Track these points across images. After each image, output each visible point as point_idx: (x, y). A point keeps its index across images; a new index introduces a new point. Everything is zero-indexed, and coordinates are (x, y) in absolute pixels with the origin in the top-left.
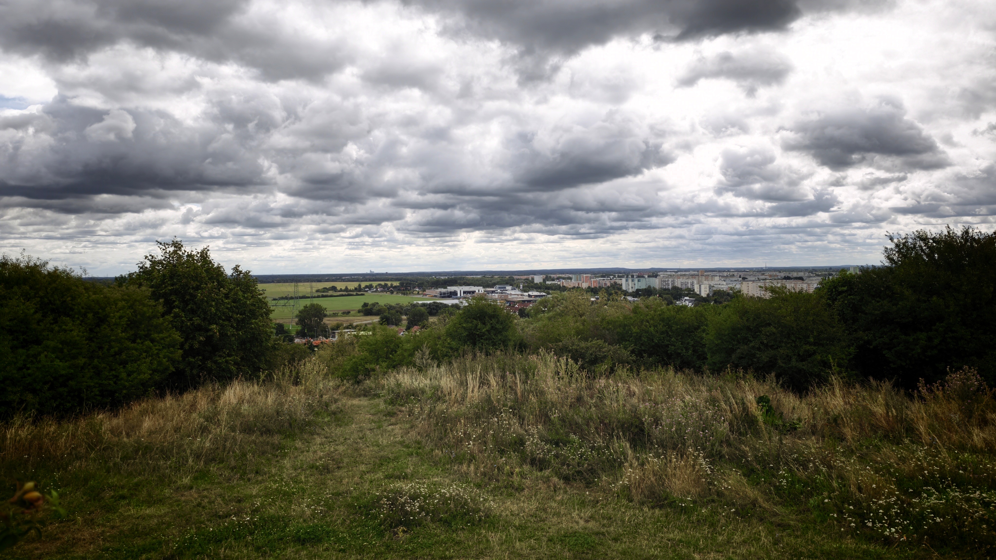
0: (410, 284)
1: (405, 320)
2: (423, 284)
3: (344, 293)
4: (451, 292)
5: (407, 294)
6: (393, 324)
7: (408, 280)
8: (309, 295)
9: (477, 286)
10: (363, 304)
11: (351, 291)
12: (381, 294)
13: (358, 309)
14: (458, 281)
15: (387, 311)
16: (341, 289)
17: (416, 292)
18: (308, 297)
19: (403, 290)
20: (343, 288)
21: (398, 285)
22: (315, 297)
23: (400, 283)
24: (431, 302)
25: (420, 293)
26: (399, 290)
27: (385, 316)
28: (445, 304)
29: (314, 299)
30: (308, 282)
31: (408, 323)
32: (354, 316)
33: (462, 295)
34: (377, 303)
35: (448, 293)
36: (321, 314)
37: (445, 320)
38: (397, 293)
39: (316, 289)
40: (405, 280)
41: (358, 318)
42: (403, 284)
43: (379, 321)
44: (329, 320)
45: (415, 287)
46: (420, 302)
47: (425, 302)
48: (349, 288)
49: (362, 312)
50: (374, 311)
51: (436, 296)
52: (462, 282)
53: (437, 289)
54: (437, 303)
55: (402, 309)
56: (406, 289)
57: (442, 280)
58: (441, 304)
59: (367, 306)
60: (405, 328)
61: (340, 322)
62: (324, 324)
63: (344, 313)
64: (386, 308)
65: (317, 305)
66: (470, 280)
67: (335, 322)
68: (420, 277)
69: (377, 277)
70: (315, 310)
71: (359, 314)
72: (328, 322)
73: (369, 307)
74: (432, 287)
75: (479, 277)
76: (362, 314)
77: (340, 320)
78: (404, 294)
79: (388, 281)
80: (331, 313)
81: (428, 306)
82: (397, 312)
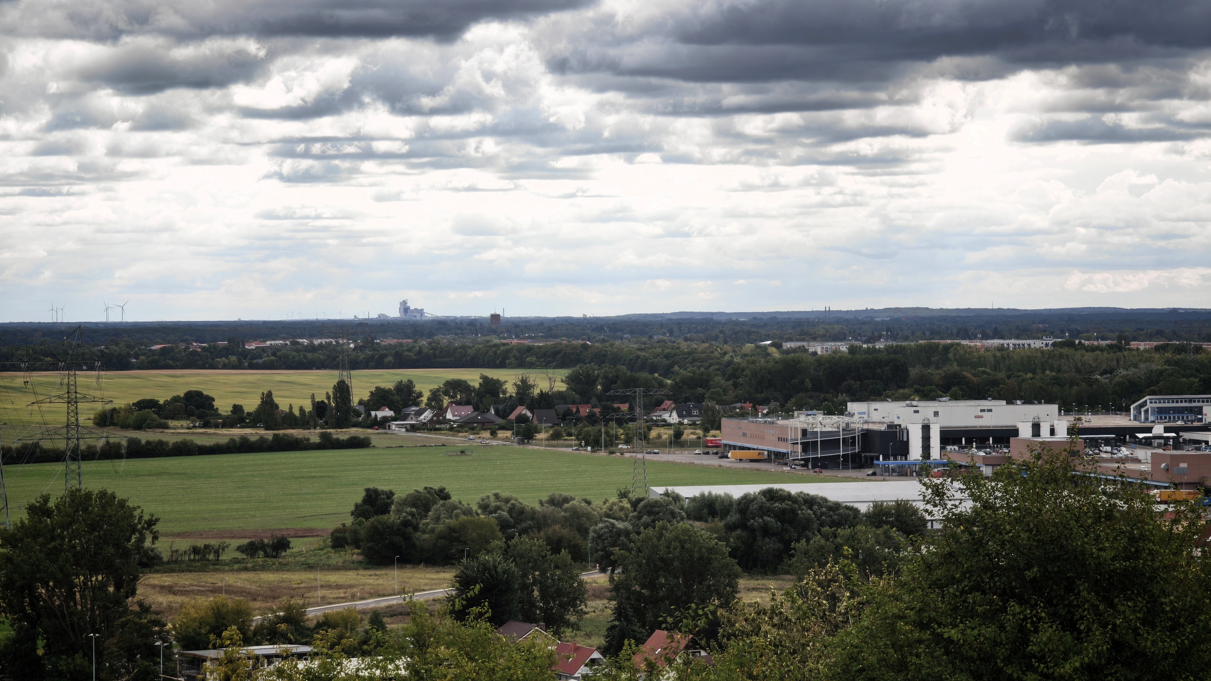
0: (632, 383)
1: (598, 595)
2: (703, 382)
3: (252, 433)
4: (867, 435)
5: (611, 443)
6: (530, 619)
7: (616, 359)
8: (61, 445)
9: (1028, 401)
10: (359, 497)
11: (290, 420)
12: (460, 440)
13: (332, 525)
14: (914, 372)
15: (498, 543)
16: (237, 409)
17: (666, 434)
18: (56, 457)
19: (592, 419)
20: (251, 404)
21: (561, 387)
22: (90, 455)
23: (570, 380)
24: (754, 489)
25: (689, 435)
26: (565, 416)
27: (485, 568)
28: (837, 506)
29: (87, 466)
30: (54, 367)
31: (619, 613)
32: (310, 567)
33: (935, 453)
34: (443, 494)
35: (850, 442)
36: (126, 554)
37: (834, 599)
38: (556, 436)
39: (99, 407)
40: (600, 358)
41: (334, 578)
42: (591, 381)
43: (450, 599)
44: (170, 590)
45: (657, 404)
46: (688, 492)
47: (718, 490)
48: (283, 403)
49: (356, 544)
50: (423, 538)
51: (779, 457)
52: (937, 374)
53: (788, 414)
54: (789, 497)
55: (583, 531)
56: (606, 410)
57: (820, 361)
58: (810, 501)
59: (384, 509)
60: (600, 641)
61: (230, 601)
62: (145, 609)
63: (251, 549)
64: (492, 519)
65: (106, 498)
66: (981, 361)
67: (206, 601)
68: (684, 346)
69: (443, 339)
70: (93, 527)
71: (337, 558)
72: (162, 600)
73: (392, 517)
74: (757, 403)
75: (1037, 344)
76: (353, 555)
77: (230, 590)
78: (595, 443)
79: (502, 365)
80: (183, 545)
81: (733, 517)
82: (556, 545)
